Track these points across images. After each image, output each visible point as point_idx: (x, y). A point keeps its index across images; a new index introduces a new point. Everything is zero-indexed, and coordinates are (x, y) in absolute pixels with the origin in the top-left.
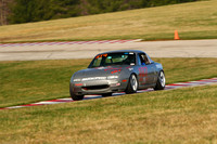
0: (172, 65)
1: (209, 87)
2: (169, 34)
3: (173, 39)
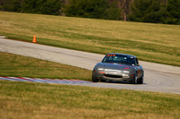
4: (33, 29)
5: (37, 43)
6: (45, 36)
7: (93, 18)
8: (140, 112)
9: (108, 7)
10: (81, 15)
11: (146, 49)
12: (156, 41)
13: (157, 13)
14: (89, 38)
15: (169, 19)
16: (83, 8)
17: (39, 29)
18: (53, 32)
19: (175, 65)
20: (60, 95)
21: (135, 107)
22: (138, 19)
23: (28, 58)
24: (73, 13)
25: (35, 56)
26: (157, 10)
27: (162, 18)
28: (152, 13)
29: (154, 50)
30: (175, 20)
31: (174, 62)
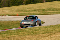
0: (16, 23)
3: (16, 15)
4: (16, 11)
5: (18, 15)
6: (20, 13)
7: (34, 3)
10: (30, 3)
11: (54, 10)
12: (57, 7)
14: (35, 10)
16: (30, 1)
17: (18, 11)
20: (31, 31)
21: (57, 30)
23: (17, 21)
24: (27, 3)
29: (57, 10)
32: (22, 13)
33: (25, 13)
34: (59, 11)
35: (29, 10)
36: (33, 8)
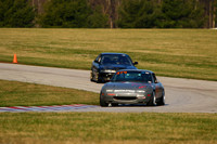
0: (10, 88)
1: (56, 114)
2: (8, 57)
4: (8, 47)
6: (25, 54)
8: (182, 140)
9: (92, 13)
10: (60, 25)
11: (147, 60)
12: (158, 50)
13: (151, 16)
15: (166, 23)
16: (61, 17)
17: (17, 46)
18: (33, 48)
19: (189, 78)
20: (79, 126)
21: (173, 133)
22: (129, 25)
24: (49, 23)
25: (20, 79)
26: (150, 12)
27: (157, 21)
28: (145, 16)
29: (157, 61)
30: (172, 22)
31: (186, 74)
32: (31, 55)
33: (42, 56)
34: (165, 65)
35: (59, 49)
36: (73, 45)
